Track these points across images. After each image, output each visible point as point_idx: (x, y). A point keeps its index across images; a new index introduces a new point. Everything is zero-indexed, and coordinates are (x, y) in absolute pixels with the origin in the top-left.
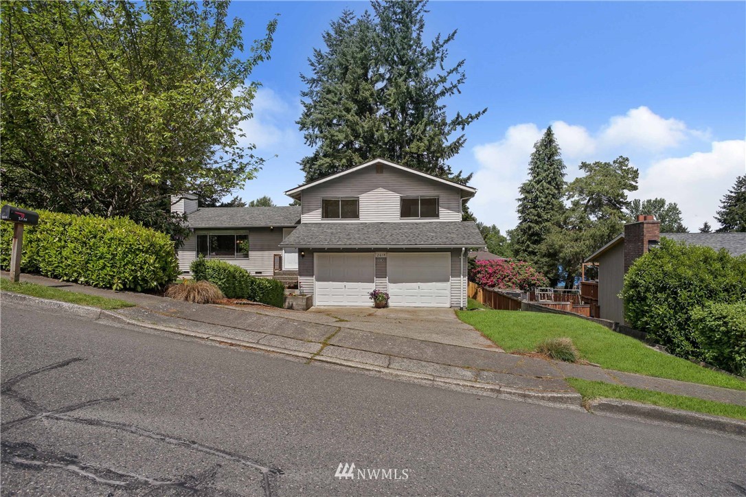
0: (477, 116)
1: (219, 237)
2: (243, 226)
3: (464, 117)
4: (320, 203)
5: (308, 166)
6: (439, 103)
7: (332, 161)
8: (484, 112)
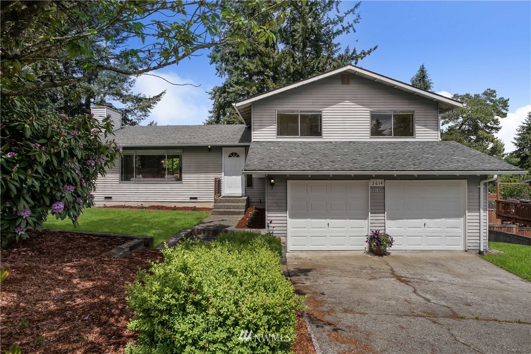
0: (369, 52)
1: (142, 156)
2: (176, 144)
3: (358, 53)
4: (275, 118)
5: (218, 94)
6: (335, 41)
7: (243, 88)
8: (375, 49)
